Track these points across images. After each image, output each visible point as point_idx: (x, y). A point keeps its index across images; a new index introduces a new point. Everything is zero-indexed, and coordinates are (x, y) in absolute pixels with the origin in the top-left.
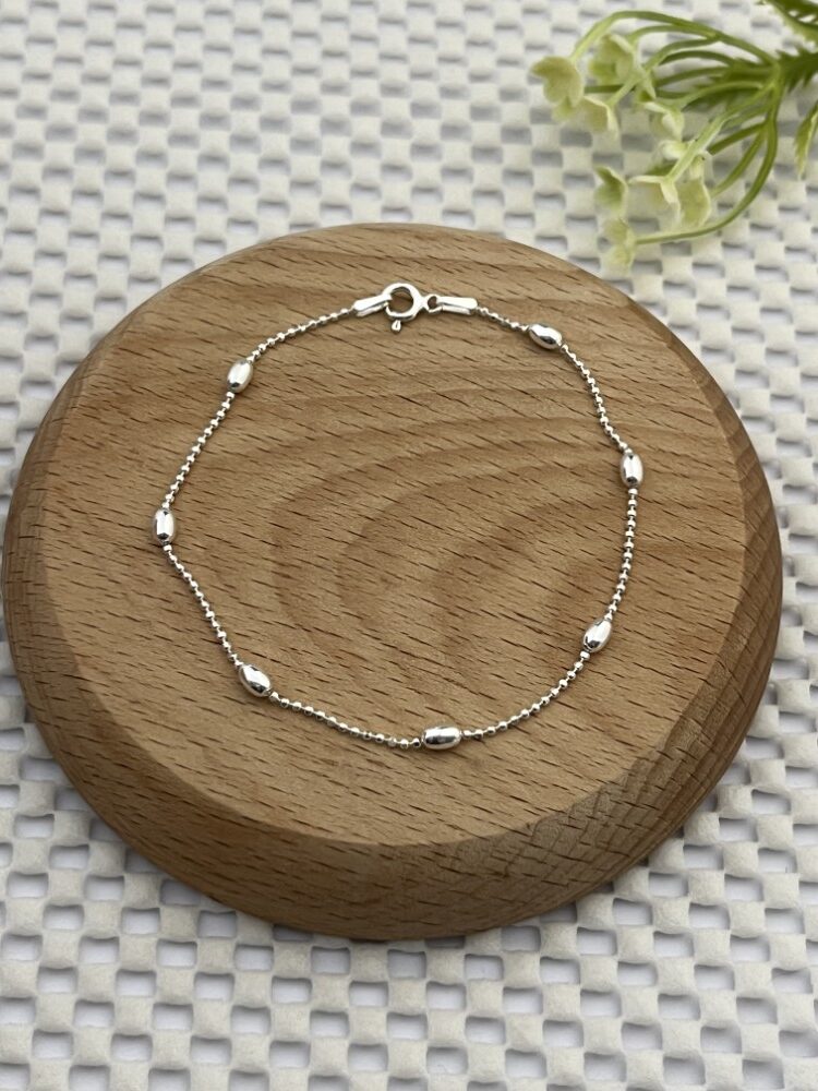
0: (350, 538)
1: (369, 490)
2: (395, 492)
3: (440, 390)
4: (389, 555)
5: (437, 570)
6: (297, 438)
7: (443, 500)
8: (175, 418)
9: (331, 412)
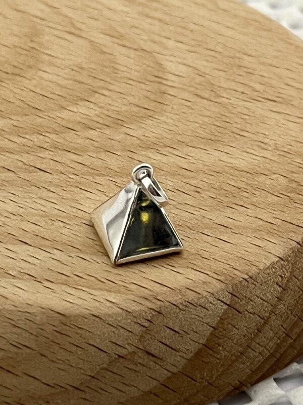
0: (106, 92)
1: (85, 116)
2: (65, 114)
3: (11, 174)
4: (76, 81)
5: (40, 70)
6: (143, 153)
7: (26, 106)
8: (249, 175)
9: (112, 167)
